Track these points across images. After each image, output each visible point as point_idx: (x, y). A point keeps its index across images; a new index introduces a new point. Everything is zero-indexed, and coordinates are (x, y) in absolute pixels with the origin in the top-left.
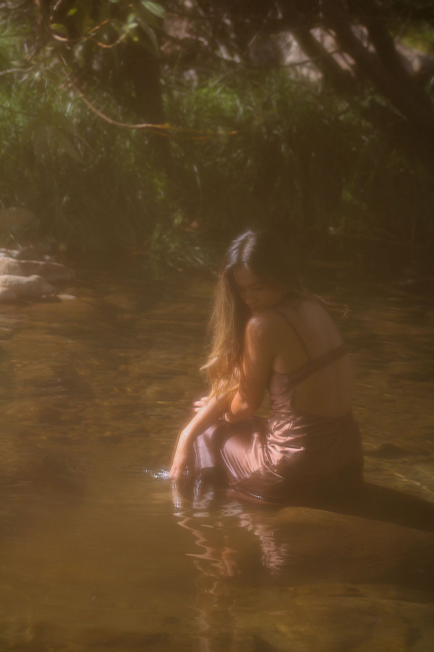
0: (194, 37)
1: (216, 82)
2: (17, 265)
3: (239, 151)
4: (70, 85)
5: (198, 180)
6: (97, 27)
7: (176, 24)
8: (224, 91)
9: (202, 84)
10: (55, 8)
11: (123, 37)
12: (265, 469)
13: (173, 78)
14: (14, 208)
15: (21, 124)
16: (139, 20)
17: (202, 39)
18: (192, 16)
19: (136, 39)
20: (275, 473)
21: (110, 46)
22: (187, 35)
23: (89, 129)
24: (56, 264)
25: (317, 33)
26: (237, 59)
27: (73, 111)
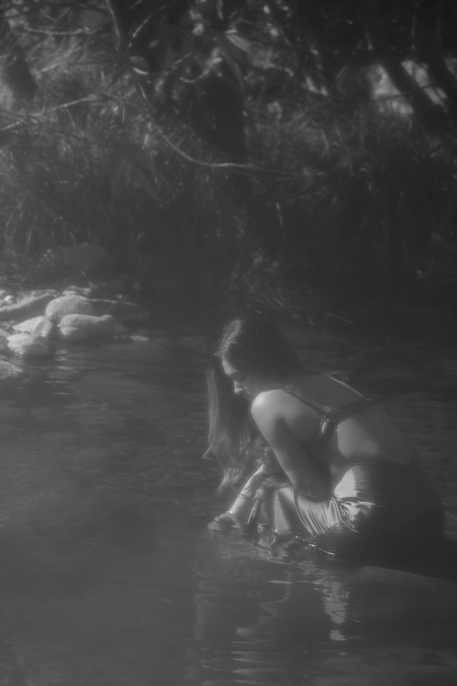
0: (280, 68)
1: (301, 115)
2: (88, 303)
3: (324, 189)
4: (148, 116)
5: (280, 217)
6: (179, 61)
7: (261, 53)
8: (309, 125)
9: (287, 117)
10: (134, 35)
11: (206, 72)
12: (342, 524)
13: (256, 110)
14: (86, 244)
15: (96, 156)
16: (223, 54)
17: (287, 70)
18: (278, 45)
19: (220, 75)
20: (352, 528)
21: (192, 81)
22: (272, 65)
23: (167, 162)
24: (129, 303)
25: (408, 66)
26: (324, 92)
27: (150, 143)
